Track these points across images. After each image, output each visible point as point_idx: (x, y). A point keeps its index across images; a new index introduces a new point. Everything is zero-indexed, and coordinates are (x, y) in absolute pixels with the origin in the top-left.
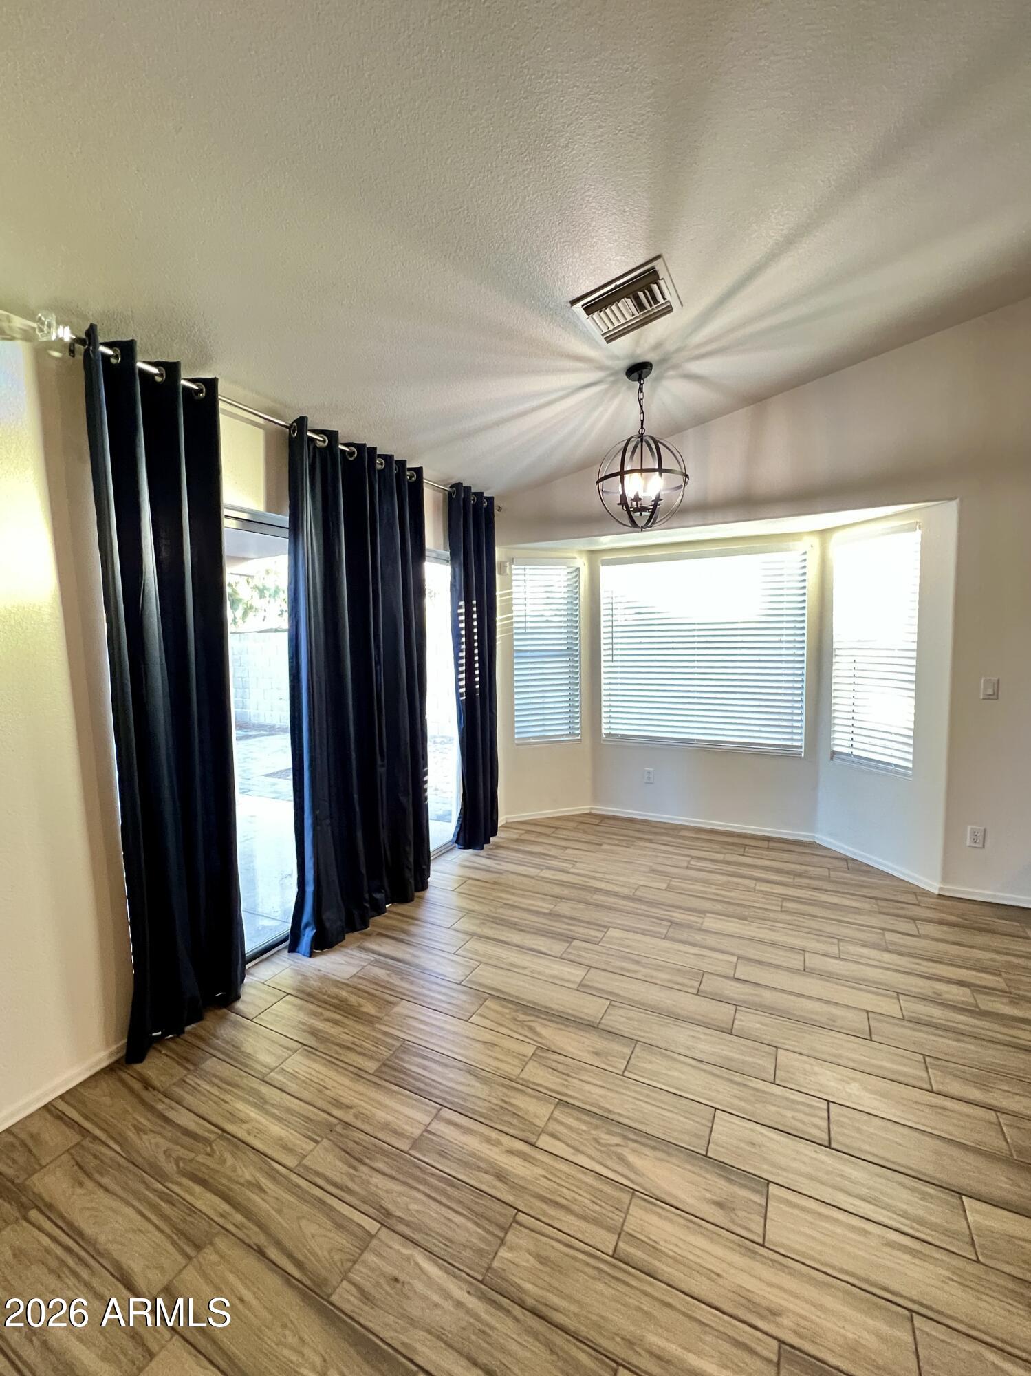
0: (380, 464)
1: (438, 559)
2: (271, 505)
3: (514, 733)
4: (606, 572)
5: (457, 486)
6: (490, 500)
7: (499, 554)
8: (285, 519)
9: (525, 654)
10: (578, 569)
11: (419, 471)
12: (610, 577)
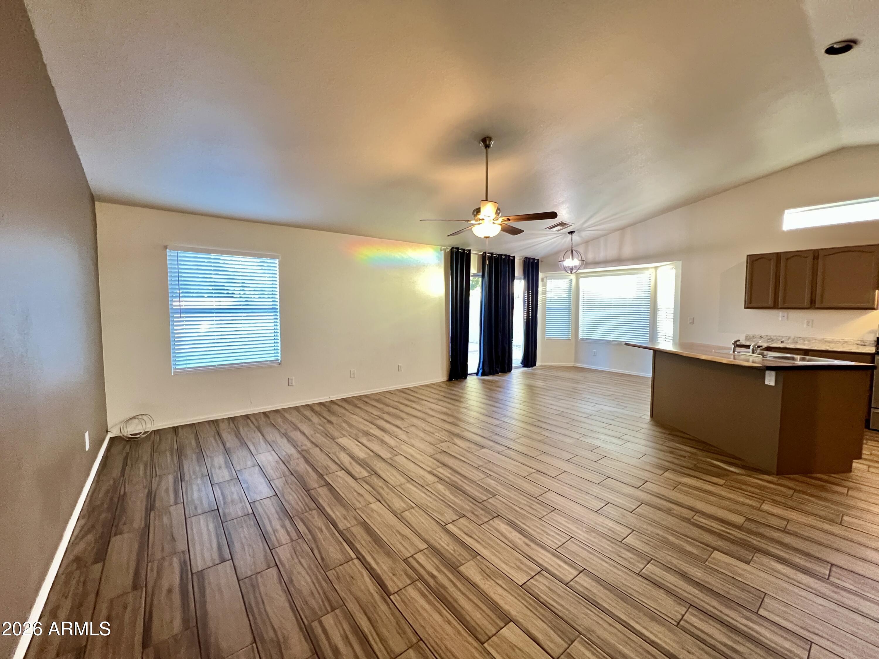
0: (503, 257)
1: (520, 279)
2: (478, 272)
3: (545, 335)
4: (581, 280)
5: (526, 258)
6: (538, 260)
7: (541, 275)
8: (481, 274)
9: (550, 309)
10: (572, 280)
11: (514, 257)
12: (583, 281)
